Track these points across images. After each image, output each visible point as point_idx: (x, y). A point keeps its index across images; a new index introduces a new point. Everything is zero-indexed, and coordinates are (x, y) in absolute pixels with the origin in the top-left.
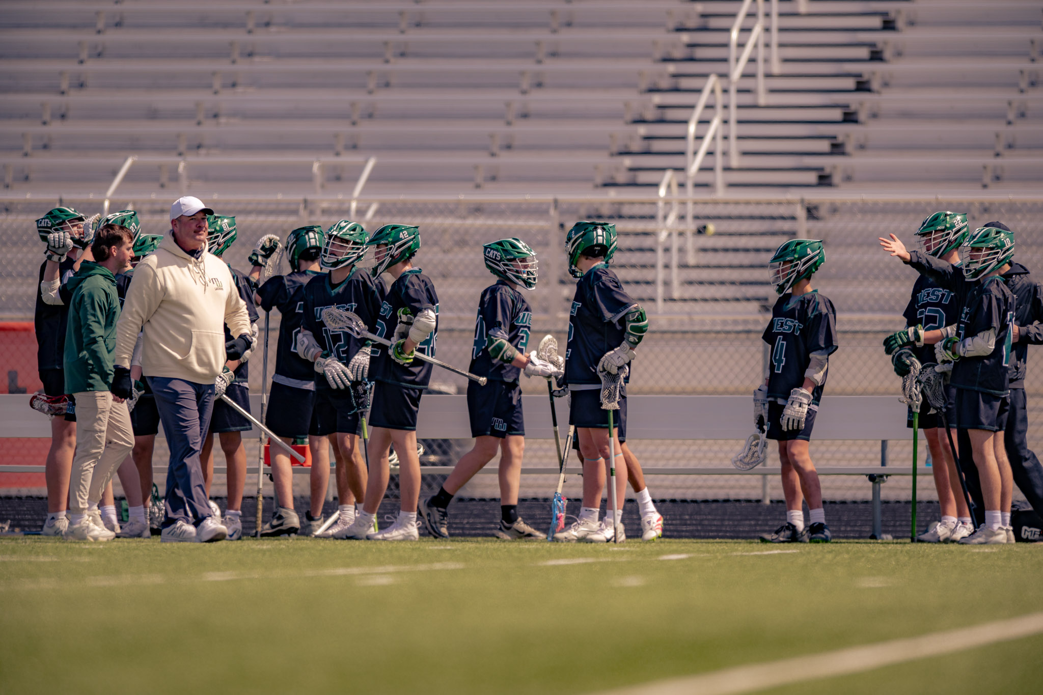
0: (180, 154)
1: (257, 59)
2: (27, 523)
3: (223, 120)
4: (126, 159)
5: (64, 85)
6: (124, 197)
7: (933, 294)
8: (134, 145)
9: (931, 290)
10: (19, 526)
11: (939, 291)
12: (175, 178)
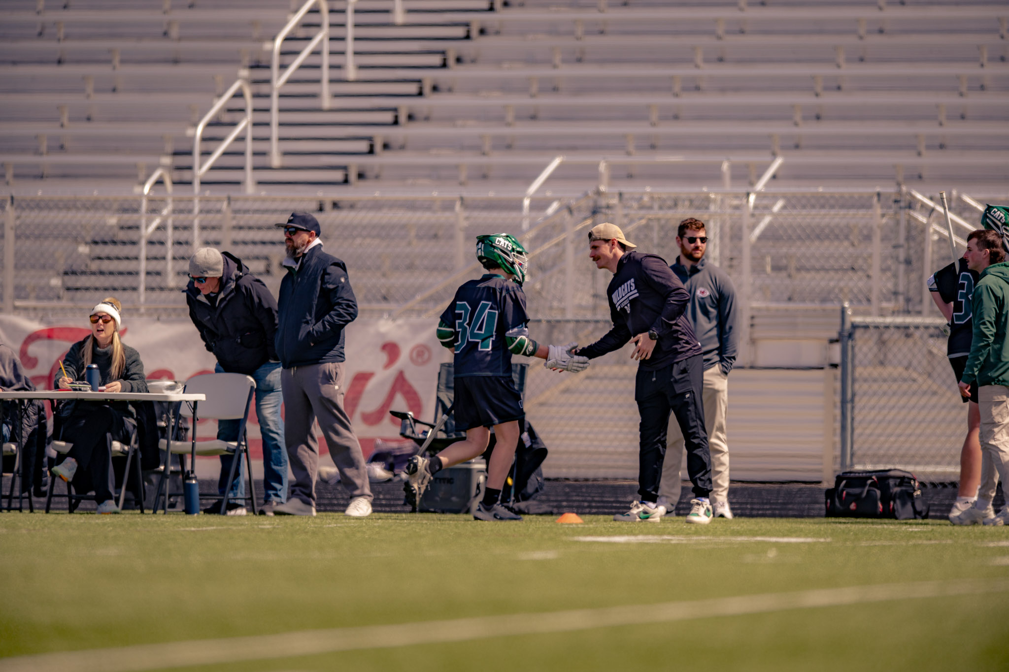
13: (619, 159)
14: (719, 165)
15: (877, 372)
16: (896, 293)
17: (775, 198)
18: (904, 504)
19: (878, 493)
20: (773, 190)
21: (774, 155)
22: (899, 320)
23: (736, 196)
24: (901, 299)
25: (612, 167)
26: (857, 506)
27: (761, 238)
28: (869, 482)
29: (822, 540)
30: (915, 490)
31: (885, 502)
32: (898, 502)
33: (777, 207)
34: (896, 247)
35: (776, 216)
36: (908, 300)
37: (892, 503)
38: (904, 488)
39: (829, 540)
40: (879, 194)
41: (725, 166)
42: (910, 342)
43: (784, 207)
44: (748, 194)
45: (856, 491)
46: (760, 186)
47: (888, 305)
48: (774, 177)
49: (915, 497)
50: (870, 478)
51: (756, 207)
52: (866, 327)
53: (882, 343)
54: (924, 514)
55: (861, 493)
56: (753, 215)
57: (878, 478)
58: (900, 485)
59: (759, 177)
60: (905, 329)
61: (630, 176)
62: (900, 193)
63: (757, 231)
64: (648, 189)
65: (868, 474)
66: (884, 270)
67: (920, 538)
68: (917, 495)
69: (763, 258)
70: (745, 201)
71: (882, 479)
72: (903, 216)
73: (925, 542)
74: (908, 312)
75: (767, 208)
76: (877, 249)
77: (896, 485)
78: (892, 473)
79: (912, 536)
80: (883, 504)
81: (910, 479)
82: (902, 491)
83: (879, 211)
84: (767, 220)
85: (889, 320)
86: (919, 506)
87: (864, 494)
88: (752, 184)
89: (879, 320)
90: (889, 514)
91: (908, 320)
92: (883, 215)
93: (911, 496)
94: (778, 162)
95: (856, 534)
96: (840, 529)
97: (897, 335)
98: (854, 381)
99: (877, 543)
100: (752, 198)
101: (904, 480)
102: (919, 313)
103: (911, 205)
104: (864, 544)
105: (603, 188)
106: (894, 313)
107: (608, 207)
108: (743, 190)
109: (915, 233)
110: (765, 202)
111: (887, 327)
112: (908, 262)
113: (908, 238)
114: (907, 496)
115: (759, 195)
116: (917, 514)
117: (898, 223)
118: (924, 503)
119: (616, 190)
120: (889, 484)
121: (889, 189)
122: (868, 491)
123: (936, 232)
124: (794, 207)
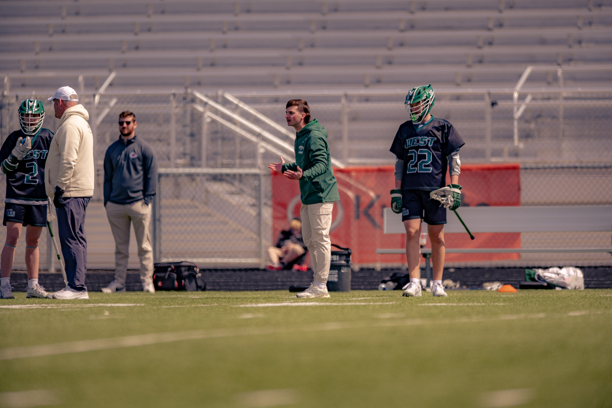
0: (559, 65)
1: (604, 8)
2: (470, 283)
3: (584, 45)
4: (526, 68)
5: (491, 25)
6: (526, 91)
7: (422, 140)
8: (532, 60)
9: (420, 138)
10: (465, 285)
11: (425, 138)
12: (556, 79)
13: (17, 75)
14: (77, 78)
15: (174, 202)
16: (185, 154)
17: (111, 97)
18: (190, 282)
19: (175, 276)
20: (111, 92)
21: (110, 71)
22: (187, 170)
23: (87, 96)
24: (188, 158)
25: (12, 80)
26: (162, 283)
27: (103, 121)
28: (169, 269)
29: (138, 305)
30: (197, 274)
31: (179, 281)
32: (187, 281)
33: (113, 102)
34: (185, 126)
35: (112, 108)
36: (192, 158)
37: (183, 281)
38: (190, 272)
39: (143, 305)
40: (174, 95)
41: (81, 79)
42: (194, 184)
43: (117, 103)
44: (94, 96)
45: (162, 275)
46: (102, 90)
47: (180, 161)
48: (111, 85)
49: (197, 277)
50: (170, 267)
51: (100, 103)
52: (167, 175)
53: (177, 185)
54: (203, 287)
55: (165, 276)
56: (97, 108)
57: (175, 267)
58: (188, 270)
59: (101, 84)
60: (191, 176)
61: (23, 85)
62: (186, 93)
63: (101, 118)
64: (34, 93)
65: (169, 265)
66: (178, 140)
67: (199, 302)
68: (199, 277)
69: (104, 134)
70: (92, 99)
71: (178, 267)
72: (189, 107)
73: (202, 305)
74: (192, 165)
75: (106, 104)
76: (173, 128)
77: (185, 271)
78: (183, 264)
79: (193, 301)
80: (178, 282)
81: (194, 267)
82: (189, 274)
83: (174, 104)
84: (106, 111)
85: (181, 170)
86: (200, 283)
87: (166, 277)
88: (97, 89)
89: (174, 171)
90: (182, 288)
91: (193, 170)
92: (177, 107)
93: (194, 277)
94: (112, 76)
95: (160, 301)
96: (151, 298)
97: (186, 179)
98: (160, 208)
99: (173, 306)
100: (97, 98)
101: (190, 268)
102: (199, 166)
103: (194, 100)
104: (164, 307)
105: (6, 93)
106: (184, 166)
107: (9, 104)
108: (91, 93)
109: (197, 118)
110: (105, 100)
111: (180, 175)
112: (192, 135)
113: (193, 120)
114: (192, 277)
115: (102, 96)
116: (199, 288)
117: (185, 111)
118: (203, 280)
119: (14, 94)
120: (181, 270)
121: (180, 91)
122: (169, 275)
123: (209, 117)
124: (123, 103)
